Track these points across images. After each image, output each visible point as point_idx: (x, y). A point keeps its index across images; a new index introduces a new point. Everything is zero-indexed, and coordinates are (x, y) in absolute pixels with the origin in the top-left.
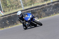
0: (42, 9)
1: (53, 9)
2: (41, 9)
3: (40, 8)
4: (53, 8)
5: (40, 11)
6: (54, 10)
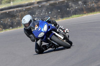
1: (45, 12)
5: (23, 13)
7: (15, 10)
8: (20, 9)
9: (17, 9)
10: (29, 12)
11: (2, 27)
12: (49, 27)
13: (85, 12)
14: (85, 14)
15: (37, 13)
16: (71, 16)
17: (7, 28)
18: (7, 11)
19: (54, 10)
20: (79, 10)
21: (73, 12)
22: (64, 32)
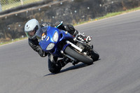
0: (45, 11)
1: (69, 12)
2: (41, 11)
3: (39, 8)
4: (71, 8)
5: (38, 14)
6: (73, 12)
7: (27, 10)
8: (33, 8)
9: (30, 9)
10: (47, 12)
11: (9, 35)
12: (60, 36)
13: (124, 8)
14: (125, 10)
15: (58, 14)
16: (106, 14)
17: (17, 37)
18: (16, 13)
19: (81, 7)
20: (117, 5)
21: (108, 9)
22: (85, 41)
